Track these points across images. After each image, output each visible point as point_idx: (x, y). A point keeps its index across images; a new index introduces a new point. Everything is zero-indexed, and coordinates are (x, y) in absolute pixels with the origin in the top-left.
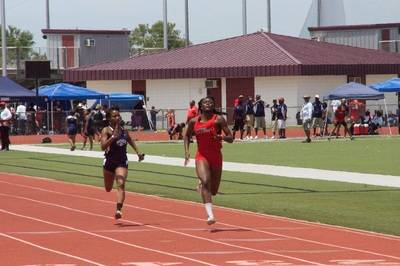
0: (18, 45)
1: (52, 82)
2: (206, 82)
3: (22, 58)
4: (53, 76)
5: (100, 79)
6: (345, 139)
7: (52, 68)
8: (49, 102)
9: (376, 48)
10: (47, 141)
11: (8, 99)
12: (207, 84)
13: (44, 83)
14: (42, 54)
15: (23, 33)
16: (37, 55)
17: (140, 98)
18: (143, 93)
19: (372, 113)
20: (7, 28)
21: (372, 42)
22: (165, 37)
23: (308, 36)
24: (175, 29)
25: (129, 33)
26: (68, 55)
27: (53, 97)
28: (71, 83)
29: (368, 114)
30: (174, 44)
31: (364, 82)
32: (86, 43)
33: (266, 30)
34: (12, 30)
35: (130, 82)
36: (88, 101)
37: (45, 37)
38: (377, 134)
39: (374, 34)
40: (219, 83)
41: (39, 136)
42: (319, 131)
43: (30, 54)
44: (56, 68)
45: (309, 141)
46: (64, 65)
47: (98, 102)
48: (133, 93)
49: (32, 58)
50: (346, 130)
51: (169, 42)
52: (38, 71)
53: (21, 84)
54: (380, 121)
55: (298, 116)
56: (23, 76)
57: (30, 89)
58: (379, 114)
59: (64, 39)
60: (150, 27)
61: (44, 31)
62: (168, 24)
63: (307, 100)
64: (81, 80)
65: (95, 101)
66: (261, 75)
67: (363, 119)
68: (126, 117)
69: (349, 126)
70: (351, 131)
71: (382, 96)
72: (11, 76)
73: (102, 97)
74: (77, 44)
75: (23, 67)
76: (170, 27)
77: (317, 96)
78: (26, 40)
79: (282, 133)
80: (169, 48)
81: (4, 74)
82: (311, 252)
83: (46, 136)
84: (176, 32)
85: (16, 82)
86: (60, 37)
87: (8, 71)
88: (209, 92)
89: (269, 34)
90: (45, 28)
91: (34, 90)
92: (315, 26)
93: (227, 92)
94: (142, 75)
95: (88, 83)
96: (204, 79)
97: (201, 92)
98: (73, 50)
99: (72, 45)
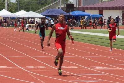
3: (66, 3)
4: (74, 9)
5: (89, 10)
7: (74, 6)
8: (73, 17)
10: (72, 29)
13: (71, 11)
14: (72, 2)
17: (101, 16)
18: (102, 14)
27: (74, 15)
35: (98, 11)
36: (85, 17)
43: (68, 2)
44: (76, 6)
46: (78, 6)
47: (88, 18)
48: (99, 14)
49: (69, 3)
52: (70, 7)
53: (65, 11)
56: (66, 9)
72: (62, 9)
73: (89, 15)
75: (66, 6)
81: (60, 8)
83: (72, 27)
88: (123, 14)
91: (69, 13)
94: (102, 9)
95: (85, 11)
96: (122, 10)
97: (120, 14)
98: (81, 1)
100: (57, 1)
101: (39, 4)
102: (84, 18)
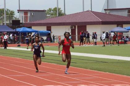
0: (9, 15)
1: (21, 27)
3: (11, 19)
4: (21, 25)
5: (36, 26)
6: (116, 45)
8: (20, 33)
9: (126, 16)
10: (19, 46)
11: (6, 32)
12: (71, 27)
13: (18, 27)
14: (17, 18)
15: (11, 11)
16: (16, 18)
17: (49, 32)
18: (50, 30)
19: (125, 37)
20: (6, 9)
21: (125, 14)
22: (57, 12)
23: (104, 12)
24: (61, 10)
25: (46, 11)
26: (26, 18)
27: (21, 32)
28: (27, 27)
29: (124, 37)
30: (60, 14)
31: (122, 27)
32: (32, 14)
33: (90, 10)
34: (8, 10)
35: (46, 27)
36: (32, 33)
37: (18, 12)
38: (127, 44)
39: (126, 11)
40: (75, 27)
41: (16, 44)
42: (107, 43)
43: (13, 18)
45: (104, 46)
46: (25, 21)
47: (35, 33)
48: (47, 30)
49: (14, 19)
50: (117, 42)
51: (59, 14)
52: (16, 23)
53: (11, 27)
54: (128, 39)
55: (101, 38)
56: (11, 25)
57: (13, 29)
58: (127, 37)
59: (25, 13)
60: (53, 9)
61: (18, 10)
62: (58, 8)
63: (104, 32)
64: (30, 26)
66: (89, 25)
67: (122, 39)
68: (45, 38)
69: (117, 41)
70: (118, 43)
71: (128, 32)
72: (7, 25)
73: (37, 32)
74: (29, 15)
75: (11, 22)
76: (59, 9)
77: (107, 31)
78: (12, 13)
79: (96, 43)
80: (59, 16)
81: (5, 24)
82: (105, 82)
83: (19, 44)
84: (61, 11)
85: (9, 27)
86: (23, 12)
87: (6, 23)
88: (72, 30)
89: (91, 11)
90: (19, 9)
91: (15, 30)
92: (106, 8)
93: (78, 30)
94: (50, 25)
95: (32, 27)
96: (70, 26)
97: (69, 30)
98: (27, 16)
99: (27, 15)
100: (2, 17)
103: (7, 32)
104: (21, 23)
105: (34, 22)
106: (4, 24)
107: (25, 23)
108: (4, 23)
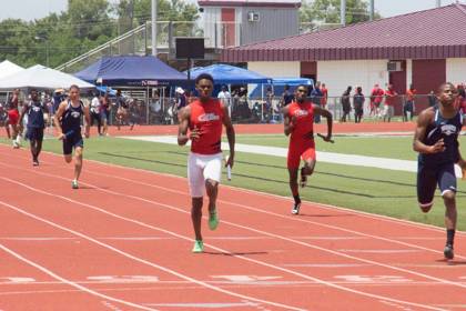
1: (210, 63)
2: (388, 65)
3: (175, 35)
4: (207, 57)
5: (263, 60)
7: (207, 45)
11: (155, 83)
12: (389, 67)
15: (187, 6)
17: (309, 83)
18: (313, 77)
25: (299, 5)
26: (228, 32)
28: (232, 64)
32: (249, 17)
34: (175, 2)
35: (299, 63)
36: (249, 85)
37: (201, 10)
40: (404, 65)
43: (194, 30)
44: (213, 46)
46: (224, 44)
47: (258, 89)
48: (303, 75)
52: (191, 50)
53: (173, 66)
56: (174, 56)
57: (184, 70)
59: (224, 11)
61: (199, 3)
64: (240, 61)
65: (256, 85)
66: (454, 56)
72: (162, 57)
73: (265, 81)
74: (239, 17)
75: (174, 45)
78: (190, 13)
81: (154, 53)
85: (168, 63)
86: (219, 8)
87: (158, 50)
88: (391, 76)
91: (186, 73)
93: (413, 77)
95: (250, 64)
96: (387, 61)
97: (381, 76)
98: (234, 25)
99: (233, 19)
100: (143, 27)
101: (82, 38)
102: (246, 91)
103: (159, 81)
104: (211, 51)
105: (256, 48)
106: (148, 52)
107: (223, 50)
108: (151, 50)
